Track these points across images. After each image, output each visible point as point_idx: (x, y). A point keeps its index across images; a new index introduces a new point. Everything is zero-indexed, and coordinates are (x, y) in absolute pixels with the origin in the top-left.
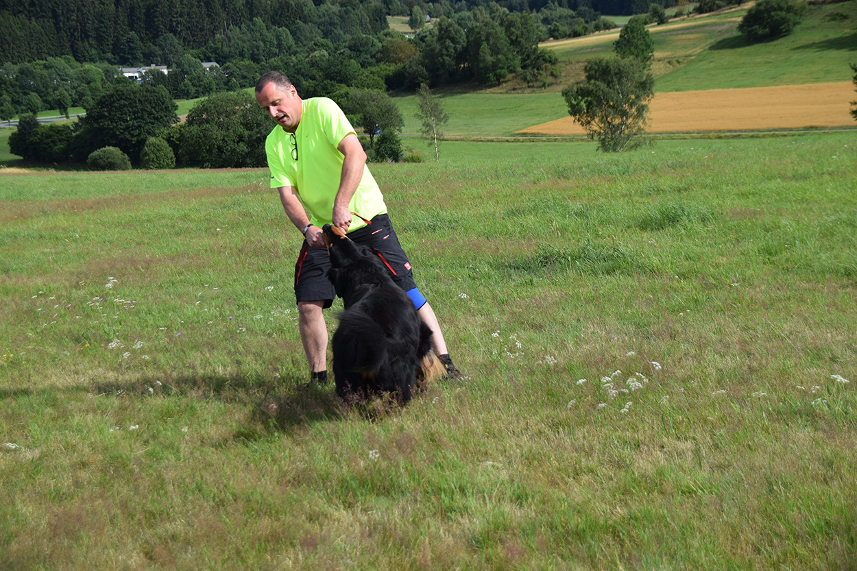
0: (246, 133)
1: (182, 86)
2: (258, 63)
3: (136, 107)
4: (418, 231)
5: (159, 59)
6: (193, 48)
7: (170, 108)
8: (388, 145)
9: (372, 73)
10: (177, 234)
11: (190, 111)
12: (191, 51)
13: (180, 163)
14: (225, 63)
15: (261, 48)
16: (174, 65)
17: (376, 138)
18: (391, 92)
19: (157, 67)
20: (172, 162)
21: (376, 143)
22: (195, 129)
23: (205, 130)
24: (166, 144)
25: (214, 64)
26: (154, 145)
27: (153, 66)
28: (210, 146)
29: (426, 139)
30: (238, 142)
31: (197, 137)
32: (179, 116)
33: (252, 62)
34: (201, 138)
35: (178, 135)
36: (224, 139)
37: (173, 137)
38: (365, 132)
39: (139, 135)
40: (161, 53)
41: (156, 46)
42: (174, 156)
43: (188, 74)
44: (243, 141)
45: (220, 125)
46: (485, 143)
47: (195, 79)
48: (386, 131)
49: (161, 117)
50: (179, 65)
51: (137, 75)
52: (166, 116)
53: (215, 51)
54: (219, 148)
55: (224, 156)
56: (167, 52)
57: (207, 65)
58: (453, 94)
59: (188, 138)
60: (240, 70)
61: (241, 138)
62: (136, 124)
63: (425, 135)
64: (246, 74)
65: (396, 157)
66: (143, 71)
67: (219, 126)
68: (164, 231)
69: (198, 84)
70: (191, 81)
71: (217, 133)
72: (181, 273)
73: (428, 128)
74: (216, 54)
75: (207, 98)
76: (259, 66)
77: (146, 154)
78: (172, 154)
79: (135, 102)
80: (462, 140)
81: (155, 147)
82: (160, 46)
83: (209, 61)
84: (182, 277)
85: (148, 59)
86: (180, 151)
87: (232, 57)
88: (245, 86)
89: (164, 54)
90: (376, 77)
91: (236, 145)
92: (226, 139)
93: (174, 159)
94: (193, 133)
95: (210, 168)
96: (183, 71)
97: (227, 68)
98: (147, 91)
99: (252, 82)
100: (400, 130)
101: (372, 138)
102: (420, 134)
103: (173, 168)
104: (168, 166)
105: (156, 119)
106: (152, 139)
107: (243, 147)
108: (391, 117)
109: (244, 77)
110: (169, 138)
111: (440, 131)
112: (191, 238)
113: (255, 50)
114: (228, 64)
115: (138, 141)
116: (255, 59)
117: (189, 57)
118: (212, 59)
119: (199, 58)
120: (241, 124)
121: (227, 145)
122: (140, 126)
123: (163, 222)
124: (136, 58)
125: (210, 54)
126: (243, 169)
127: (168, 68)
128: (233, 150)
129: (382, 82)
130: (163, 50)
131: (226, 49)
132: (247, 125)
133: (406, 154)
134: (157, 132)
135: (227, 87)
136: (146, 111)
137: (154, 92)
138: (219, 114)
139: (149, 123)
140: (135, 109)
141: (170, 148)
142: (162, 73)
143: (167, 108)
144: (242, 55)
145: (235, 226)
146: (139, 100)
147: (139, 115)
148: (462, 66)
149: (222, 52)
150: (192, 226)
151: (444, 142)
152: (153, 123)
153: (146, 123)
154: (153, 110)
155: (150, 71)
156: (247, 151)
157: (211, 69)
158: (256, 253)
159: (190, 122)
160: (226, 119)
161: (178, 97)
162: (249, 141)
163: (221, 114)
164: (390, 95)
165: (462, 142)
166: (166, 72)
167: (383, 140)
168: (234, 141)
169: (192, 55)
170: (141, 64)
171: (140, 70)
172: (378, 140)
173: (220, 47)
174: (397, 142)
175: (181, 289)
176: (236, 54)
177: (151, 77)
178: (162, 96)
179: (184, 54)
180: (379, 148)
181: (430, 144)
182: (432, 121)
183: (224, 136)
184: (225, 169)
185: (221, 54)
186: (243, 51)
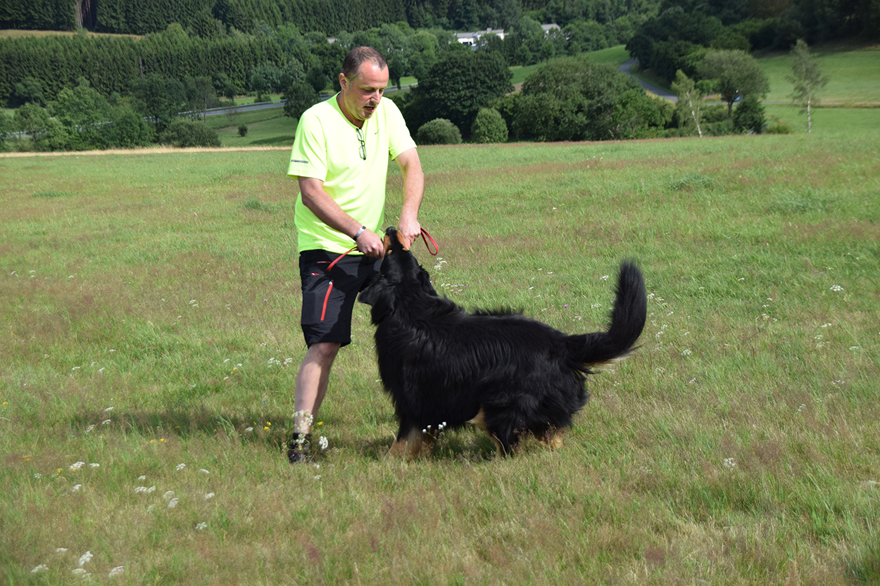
0: (586, 102)
1: (518, 51)
2: (603, 23)
3: (469, 75)
4: (783, 213)
5: (496, 22)
6: (533, 9)
7: (505, 76)
8: (748, 114)
9: (735, 30)
10: (510, 213)
11: (526, 79)
12: (531, 12)
13: (513, 136)
14: (567, 24)
15: (606, 7)
16: (512, 28)
17: (735, 106)
18: (756, 52)
19: (494, 32)
20: (504, 136)
21: (735, 112)
22: (530, 98)
23: (541, 99)
24: (499, 115)
25: (555, 26)
26: (485, 116)
27: (489, 31)
28: (545, 117)
29: (796, 106)
30: (577, 113)
31: (532, 108)
32: (513, 85)
33: (596, 23)
34: (536, 109)
35: (511, 106)
36: (561, 110)
37: (506, 108)
38: (723, 99)
39: (471, 105)
40: (498, 15)
41: (493, 7)
42: (506, 129)
43: (526, 38)
44: (582, 111)
45: (558, 94)
46: (871, 110)
47: (533, 43)
48: (748, 98)
49: (495, 86)
50: (517, 28)
51: (472, 40)
52: (500, 85)
53: (556, 11)
54: (557, 121)
55: (560, 128)
56: (505, 14)
57: (546, 28)
58: (833, 52)
59: (523, 108)
60: (583, 31)
61: (580, 108)
62: (468, 94)
63: (796, 102)
64: (589, 36)
65: (758, 127)
66: (479, 36)
67: (556, 95)
68: (496, 211)
69: (536, 49)
70: (528, 46)
71: (553, 103)
72: (513, 256)
73: (801, 93)
74: (557, 14)
75: (545, 64)
76: (604, 27)
77: (477, 127)
78: (504, 127)
79: (468, 70)
80: (842, 107)
81: (487, 119)
82: (498, 8)
83: (549, 21)
84: (515, 260)
85: (484, 23)
86: (514, 123)
87: (575, 17)
88: (587, 50)
89: (501, 17)
90: (739, 35)
91: (575, 116)
92: (564, 109)
93: (507, 132)
94: (528, 103)
95: (545, 141)
96: (520, 34)
97: (569, 30)
98: (482, 58)
99: (595, 45)
100: (764, 97)
101: (730, 106)
102: (789, 100)
103: (505, 142)
104: (500, 140)
105: (489, 88)
106: (484, 111)
107: (582, 119)
108: (753, 83)
109: (587, 40)
110: (503, 108)
111: (817, 96)
112: (524, 218)
113: (601, 8)
114: (569, 25)
115: (469, 113)
116: (600, 19)
117: (528, 19)
118: (553, 21)
119: (539, 19)
120: (581, 92)
121: (565, 116)
122: (472, 96)
123: (496, 200)
124: (471, 22)
125: (550, 15)
126: (581, 142)
127: (504, 32)
128: (571, 122)
129: (746, 41)
130: (501, 12)
131: (568, 9)
132: (587, 94)
133: (770, 124)
134: (490, 102)
135: (567, 51)
136: (479, 79)
137: (489, 58)
138: (557, 81)
139: (483, 92)
140: (468, 78)
141: (503, 120)
142: (498, 38)
143: (501, 77)
144: (585, 15)
145: (572, 205)
146: (473, 68)
147: (472, 84)
148: (848, 18)
149: (564, 12)
150: (524, 204)
151: (819, 109)
152: (486, 93)
153: (479, 93)
154: (486, 79)
155: (486, 36)
156: (586, 122)
157: (551, 31)
158: (595, 236)
159: (526, 91)
160: (565, 87)
161: (513, 63)
162: (589, 111)
163: (560, 81)
164: (755, 57)
165: (842, 110)
166: (502, 36)
167: (743, 108)
168: (572, 112)
169: (532, 17)
170: (476, 29)
171: (476, 34)
172: (738, 109)
173: (562, 6)
174: (761, 110)
175: (513, 273)
176: (579, 14)
177: (486, 42)
178: (497, 63)
179: (523, 16)
180: (738, 118)
181: (802, 112)
182: (805, 83)
183: (562, 106)
184: (561, 143)
185: (563, 15)
186: (587, 10)
